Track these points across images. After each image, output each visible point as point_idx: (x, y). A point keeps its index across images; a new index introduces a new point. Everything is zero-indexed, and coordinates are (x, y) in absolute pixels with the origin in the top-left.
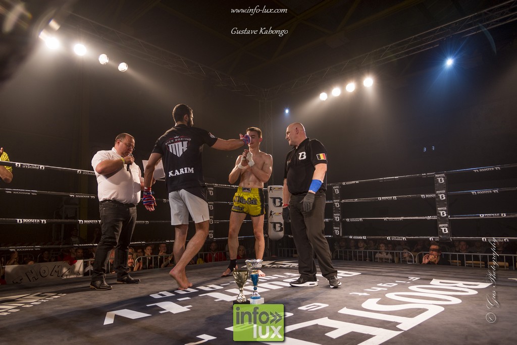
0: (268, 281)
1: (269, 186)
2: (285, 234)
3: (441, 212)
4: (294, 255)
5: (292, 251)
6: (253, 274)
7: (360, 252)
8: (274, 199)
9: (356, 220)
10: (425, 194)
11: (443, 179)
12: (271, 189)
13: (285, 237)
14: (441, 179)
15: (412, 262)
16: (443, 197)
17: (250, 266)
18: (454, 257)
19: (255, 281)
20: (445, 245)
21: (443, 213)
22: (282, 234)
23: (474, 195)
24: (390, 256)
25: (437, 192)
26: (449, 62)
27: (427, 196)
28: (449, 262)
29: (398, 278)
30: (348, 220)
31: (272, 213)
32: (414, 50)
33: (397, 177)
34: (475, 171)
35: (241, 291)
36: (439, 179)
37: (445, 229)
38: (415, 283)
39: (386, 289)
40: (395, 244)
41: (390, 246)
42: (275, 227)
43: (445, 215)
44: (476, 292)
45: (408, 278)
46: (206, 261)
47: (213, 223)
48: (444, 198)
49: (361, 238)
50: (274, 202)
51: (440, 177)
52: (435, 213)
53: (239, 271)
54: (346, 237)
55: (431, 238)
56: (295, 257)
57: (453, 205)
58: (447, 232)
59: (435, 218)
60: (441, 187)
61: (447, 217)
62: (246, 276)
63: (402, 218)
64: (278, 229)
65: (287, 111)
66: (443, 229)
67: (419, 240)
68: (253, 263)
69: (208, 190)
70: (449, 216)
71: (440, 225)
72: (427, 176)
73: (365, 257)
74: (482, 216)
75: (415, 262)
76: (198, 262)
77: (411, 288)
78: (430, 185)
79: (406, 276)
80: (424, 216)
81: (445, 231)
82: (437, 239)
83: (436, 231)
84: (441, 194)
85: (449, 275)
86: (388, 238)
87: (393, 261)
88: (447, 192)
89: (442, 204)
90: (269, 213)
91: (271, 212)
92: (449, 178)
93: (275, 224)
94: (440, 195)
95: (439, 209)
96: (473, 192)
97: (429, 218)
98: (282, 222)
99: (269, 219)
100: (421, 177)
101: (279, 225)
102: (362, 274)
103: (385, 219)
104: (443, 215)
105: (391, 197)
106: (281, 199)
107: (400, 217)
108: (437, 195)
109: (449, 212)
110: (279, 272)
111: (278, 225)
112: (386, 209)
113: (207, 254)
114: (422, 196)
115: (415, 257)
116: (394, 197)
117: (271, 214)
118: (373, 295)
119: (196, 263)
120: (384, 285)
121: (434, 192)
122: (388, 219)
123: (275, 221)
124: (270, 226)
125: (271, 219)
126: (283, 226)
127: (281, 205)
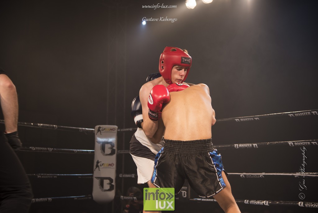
1: (97, 126)
2: (116, 193)
12: (99, 130)
22: (112, 195)
31: (99, 164)
42: (102, 184)
50: (103, 148)
63: (264, 174)
64: (107, 187)
90: (95, 164)
91: (98, 162)
93: (102, 180)
98: (113, 177)
99: (95, 172)
101: (108, 181)
103: (242, 175)
107: (261, 172)
111: (106, 182)
117: (97, 166)
122: (245, 175)
123: (103, 175)
124: (96, 182)
125: (97, 173)
126: (114, 184)
127: (112, 153)
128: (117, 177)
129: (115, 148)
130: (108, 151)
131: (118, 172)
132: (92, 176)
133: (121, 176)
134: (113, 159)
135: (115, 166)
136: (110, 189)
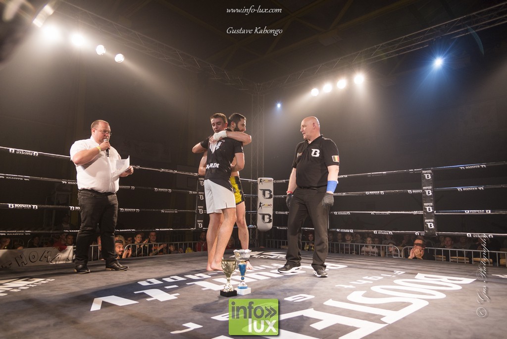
0: (256, 271)
1: (259, 178)
2: (273, 225)
3: (427, 208)
4: (282, 247)
5: (280, 242)
6: (241, 264)
7: (347, 245)
8: (264, 191)
9: (344, 213)
10: (412, 189)
11: (430, 175)
12: (261, 181)
13: (274, 228)
14: (428, 175)
15: (397, 255)
16: (429, 192)
17: (238, 256)
18: (439, 252)
19: (243, 270)
20: (430, 240)
21: (429, 207)
22: (270, 226)
23: (460, 192)
24: (376, 250)
25: (424, 188)
26: (438, 63)
27: (414, 191)
28: (434, 257)
29: (383, 272)
30: (336, 213)
31: (261, 205)
32: (404, 50)
33: (385, 172)
34: (461, 168)
35: (228, 280)
36: (426, 175)
37: (430, 224)
38: (400, 277)
39: (371, 282)
40: (382, 238)
41: (376, 239)
43: (431, 211)
44: (460, 288)
45: (393, 272)
46: (195, 250)
47: (202, 213)
48: (431, 194)
49: (348, 231)
50: (264, 194)
51: (427, 173)
52: (421, 208)
53: (227, 261)
54: (333, 230)
55: (417, 233)
56: (283, 249)
57: (440, 201)
58: (433, 227)
59: (421, 213)
60: (428, 183)
61: (433, 212)
62: (234, 266)
63: (389, 212)
64: (267, 220)
65: (279, 105)
66: (429, 224)
67: (405, 234)
68: (242, 253)
69: (199, 181)
70: (435, 212)
71: (426, 221)
72: (414, 171)
73: (352, 249)
74: (467, 212)
75: (401, 256)
76: (187, 251)
77: (396, 281)
78: (418, 181)
79: (392, 269)
80: (411, 211)
81: (431, 226)
82: (423, 233)
83: (422, 226)
84: (427, 189)
85: (434, 270)
86: (375, 232)
87: (379, 255)
88: (433, 188)
89: (428, 199)
91: (261, 203)
92: (435, 174)
94: (427, 191)
95: (425, 204)
96: (459, 189)
97: (415, 213)
98: (271, 214)
99: (258, 210)
100: (408, 173)
101: (268, 216)
102: (349, 267)
103: (372, 213)
104: (430, 210)
105: (379, 192)
106: (270, 191)
107: (387, 211)
108: (423, 190)
109: (435, 208)
110: (267, 262)
112: (374, 203)
113: (196, 243)
114: (409, 191)
115: (401, 251)
116: (381, 192)
117: (260, 206)
118: (359, 288)
119: (185, 252)
120: (370, 278)
121: (420, 188)
122: (375, 213)
123: (264, 212)
124: (260, 217)
125: (260, 211)
126: (272, 218)
127: (271, 197)
128: (274, 214)
129: (272, 194)
130: (267, 195)
131: (274, 210)
132: (257, 212)
133: (276, 212)
134: (271, 201)
135: (272, 206)
136: (270, 222)
